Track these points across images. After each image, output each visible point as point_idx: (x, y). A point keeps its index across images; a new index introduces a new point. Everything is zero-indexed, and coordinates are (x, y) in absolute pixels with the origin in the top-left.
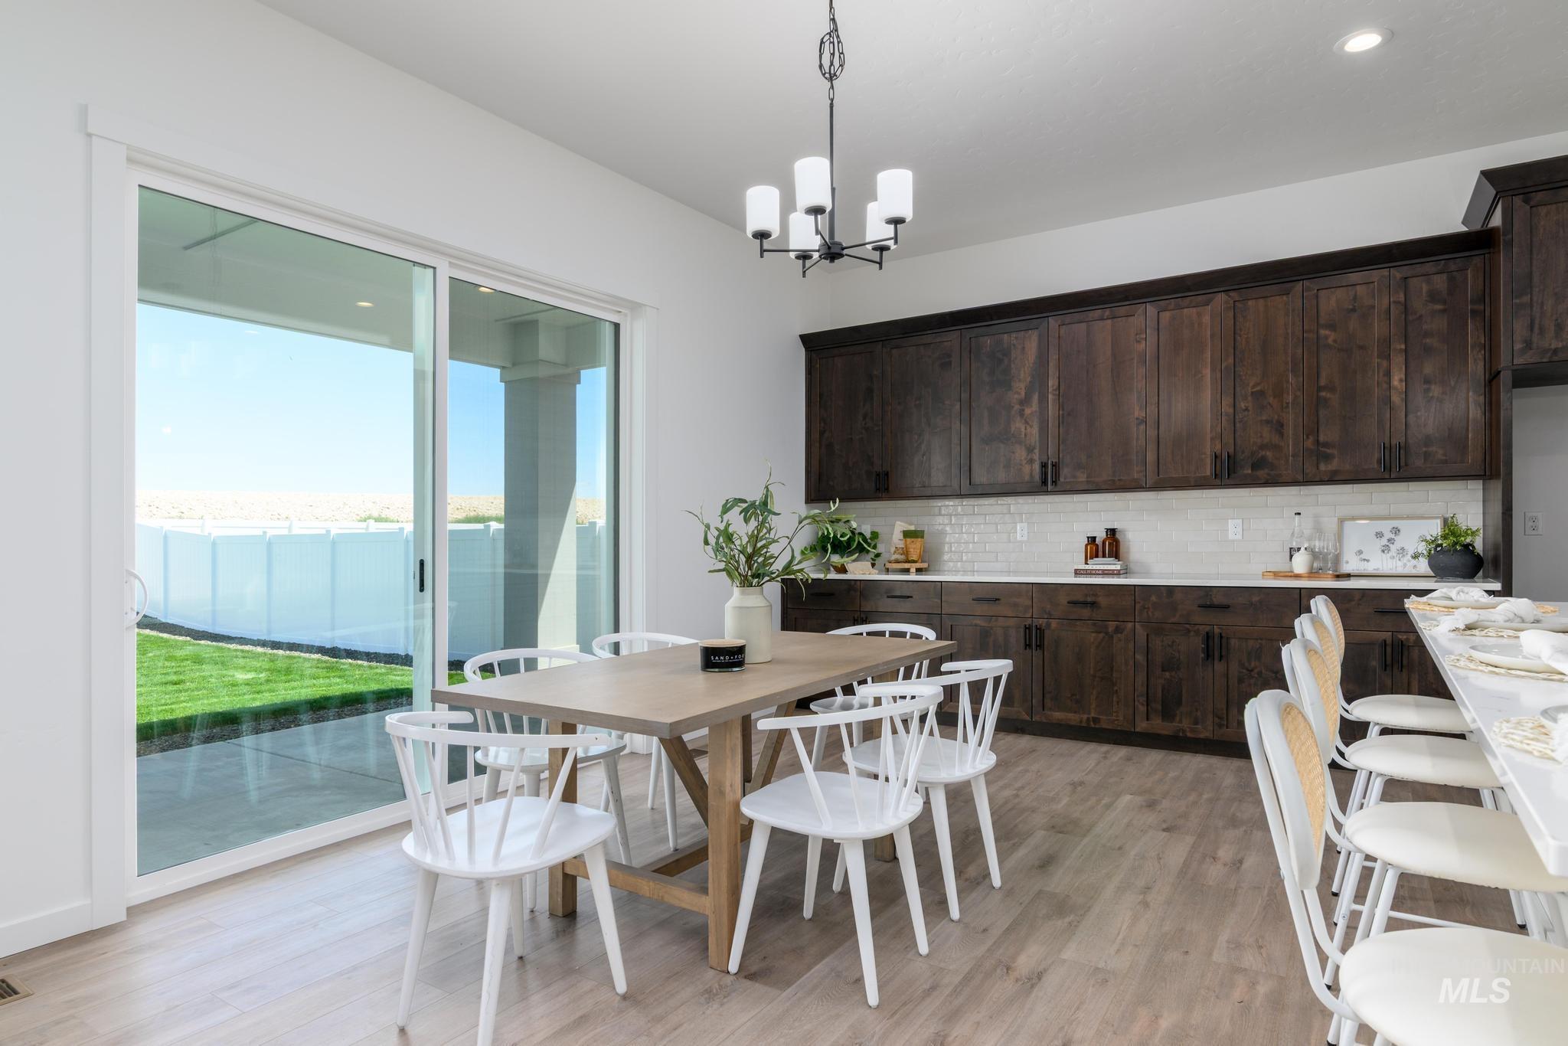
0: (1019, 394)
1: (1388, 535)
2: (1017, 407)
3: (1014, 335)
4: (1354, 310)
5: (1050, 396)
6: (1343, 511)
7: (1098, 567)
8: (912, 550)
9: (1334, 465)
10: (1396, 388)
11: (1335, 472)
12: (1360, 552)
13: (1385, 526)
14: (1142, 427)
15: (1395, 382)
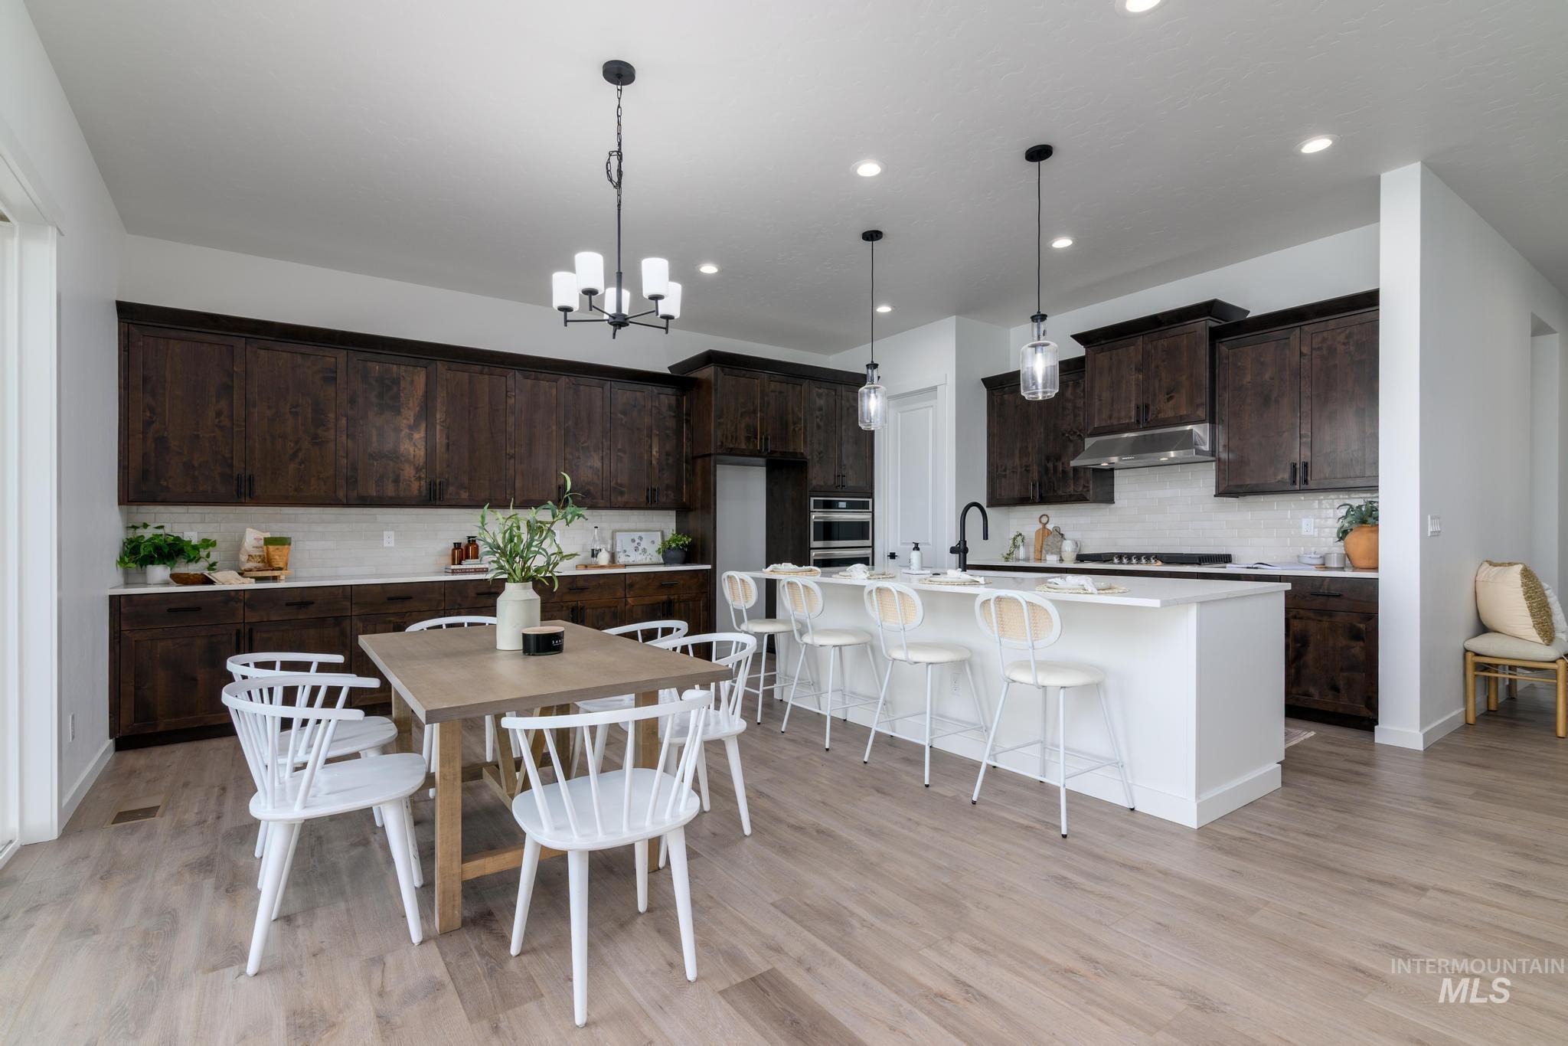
0: (408, 419)
1: (637, 541)
2: (406, 431)
3: (403, 368)
4: (635, 406)
5: (438, 427)
6: (617, 526)
7: (471, 567)
8: (277, 557)
9: (625, 498)
10: (654, 456)
11: (626, 503)
12: (625, 551)
13: (636, 535)
14: (512, 461)
15: (654, 453)
